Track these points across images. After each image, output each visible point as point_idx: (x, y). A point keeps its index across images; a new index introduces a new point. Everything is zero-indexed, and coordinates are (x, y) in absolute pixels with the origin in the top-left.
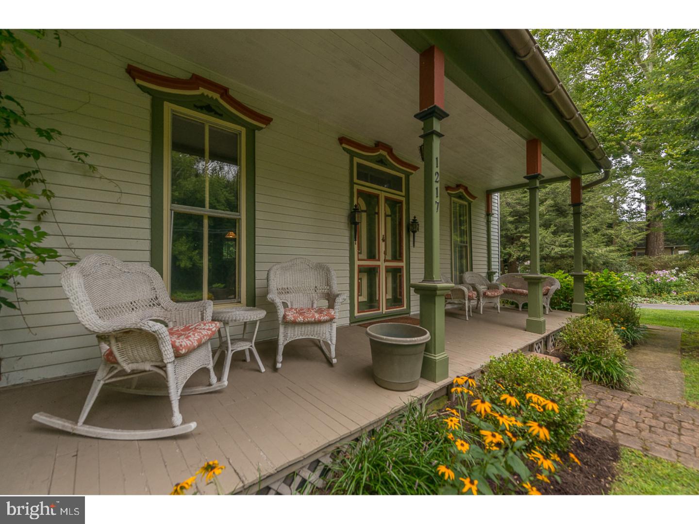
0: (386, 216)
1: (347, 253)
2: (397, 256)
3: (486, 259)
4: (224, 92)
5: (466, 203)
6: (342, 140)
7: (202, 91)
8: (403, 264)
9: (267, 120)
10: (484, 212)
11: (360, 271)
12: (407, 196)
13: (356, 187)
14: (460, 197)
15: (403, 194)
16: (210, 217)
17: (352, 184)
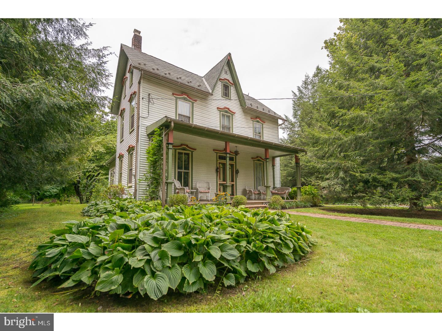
0: (229, 168)
1: (216, 180)
2: (232, 181)
3: (273, 182)
4: (187, 146)
5: (262, 162)
6: (214, 150)
7: (183, 146)
8: (234, 183)
9: (195, 149)
10: (271, 165)
11: (219, 185)
12: (236, 163)
13: (218, 162)
14: (259, 160)
15: (234, 162)
16: (184, 172)
17: (217, 161)
